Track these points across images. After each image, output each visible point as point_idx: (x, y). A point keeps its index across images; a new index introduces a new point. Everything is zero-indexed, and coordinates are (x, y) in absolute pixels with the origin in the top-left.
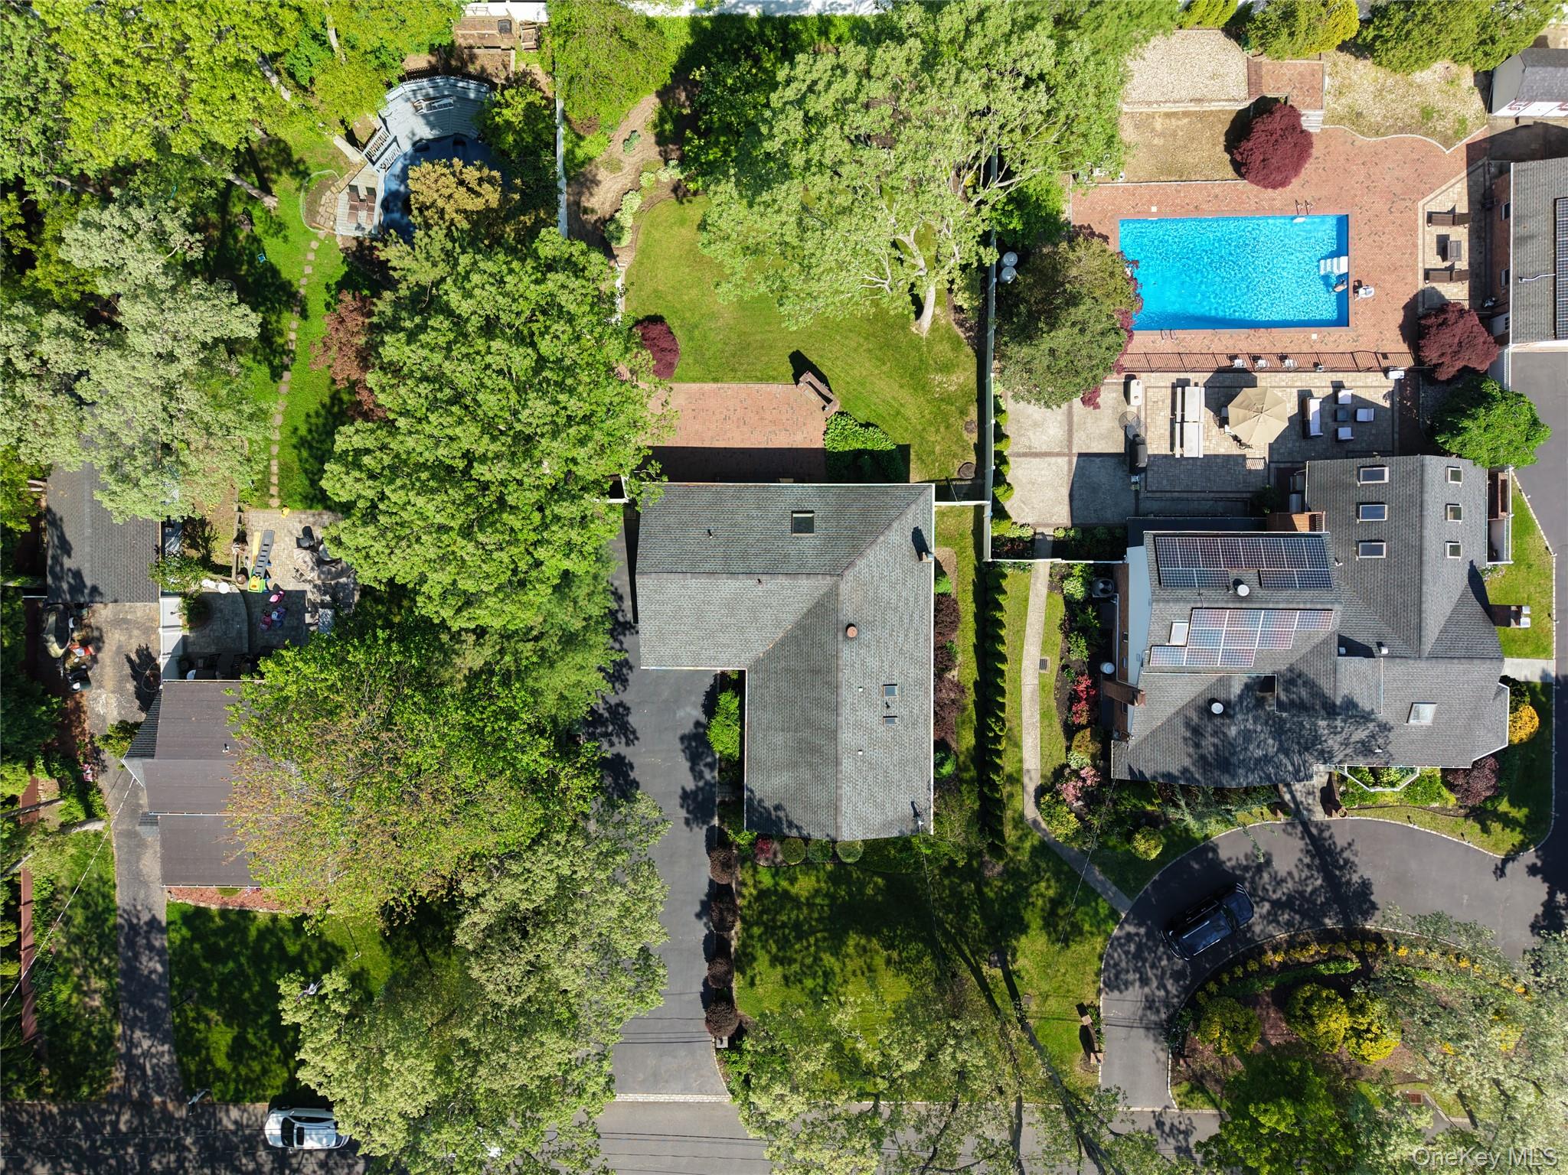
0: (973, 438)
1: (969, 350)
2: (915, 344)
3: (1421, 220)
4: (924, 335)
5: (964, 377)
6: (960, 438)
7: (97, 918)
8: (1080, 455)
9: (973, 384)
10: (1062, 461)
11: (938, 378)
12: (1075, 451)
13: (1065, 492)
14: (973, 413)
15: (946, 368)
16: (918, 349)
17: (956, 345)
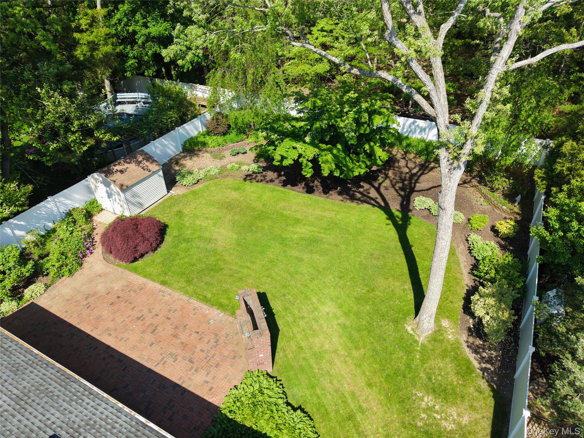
4: (421, 340)
15: (444, 394)
17: (465, 370)
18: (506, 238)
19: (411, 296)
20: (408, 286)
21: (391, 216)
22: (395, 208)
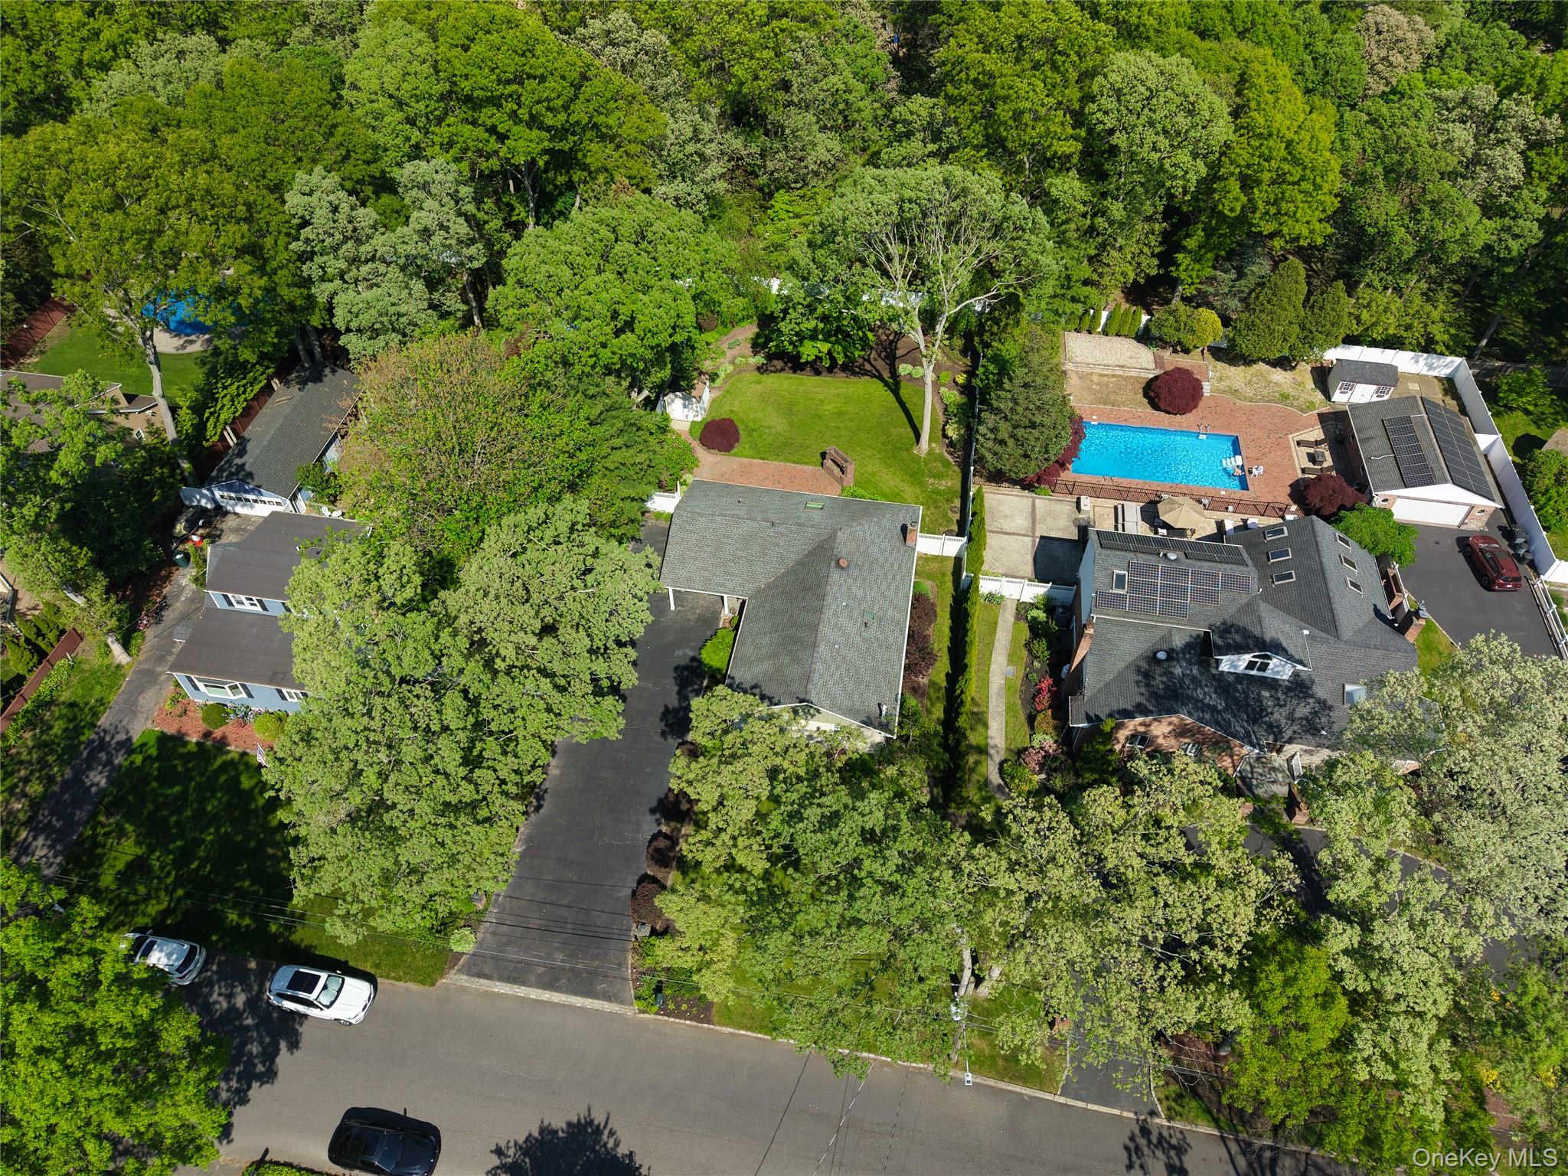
0: (957, 516)
1: (956, 468)
2: (916, 460)
3: (1293, 445)
4: (923, 455)
5: (953, 482)
6: (945, 515)
7: (74, 732)
8: (1042, 537)
9: (958, 486)
10: (1028, 540)
11: (931, 481)
12: (1038, 534)
13: (1030, 558)
14: (957, 503)
15: (938, 476)
16: (918, 463)
17: (946, 464)
18: (963, 386)
19: (912, 435)
20: (909, 429)
21: (886, 384)
22: (886, 375)
